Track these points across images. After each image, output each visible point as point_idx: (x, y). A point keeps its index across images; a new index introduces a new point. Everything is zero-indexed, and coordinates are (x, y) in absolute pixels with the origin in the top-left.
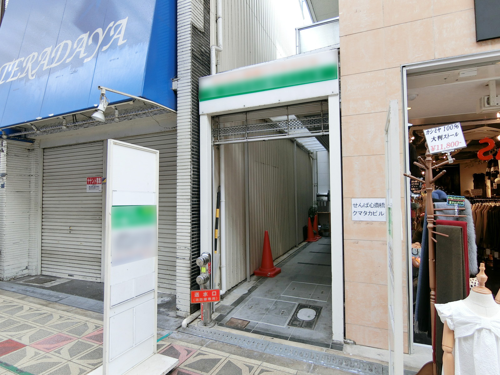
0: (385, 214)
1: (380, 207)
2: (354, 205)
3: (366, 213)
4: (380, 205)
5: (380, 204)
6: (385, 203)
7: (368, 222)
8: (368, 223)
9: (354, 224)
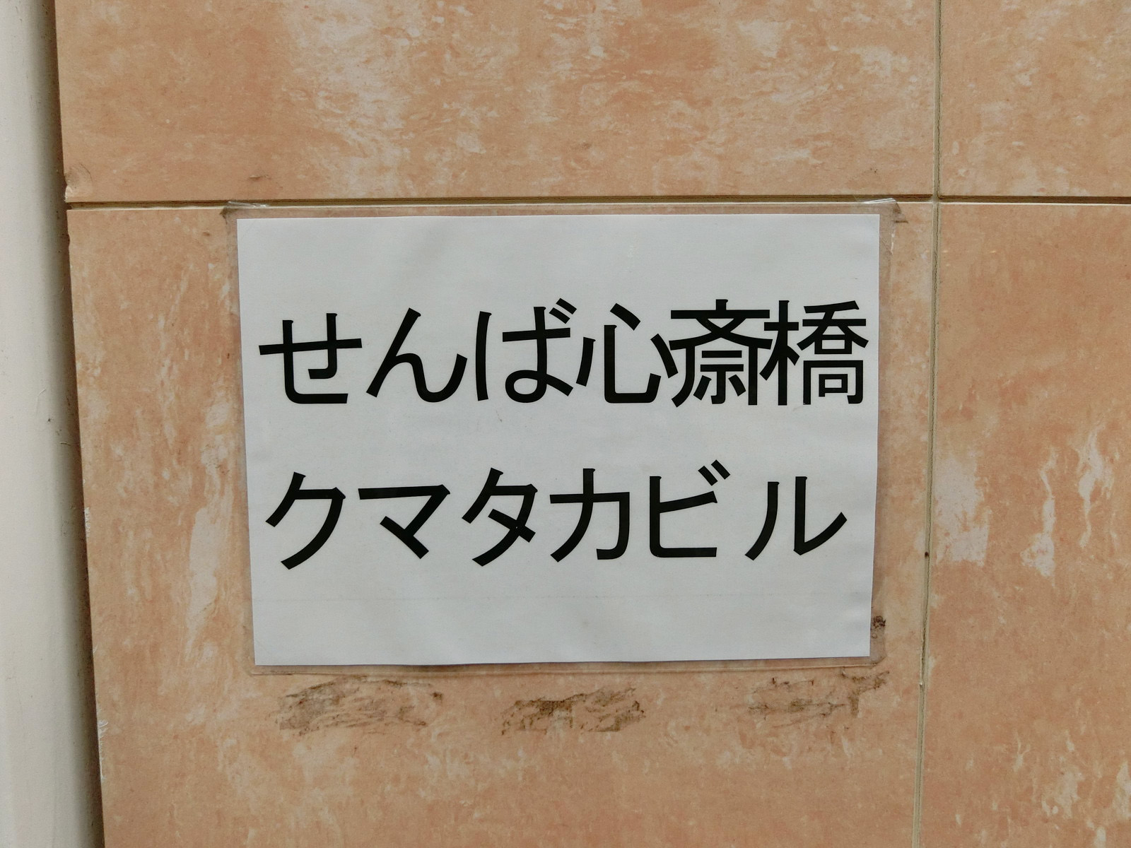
0: (860, 530)
1: (767, 388)
2: (288, 348)
3: (511, 506)
4: (783, 355)
5: (784, 326)
6: (869, 309)
7: (556, 689)
8: (548, 707)
9: (303, 726)
